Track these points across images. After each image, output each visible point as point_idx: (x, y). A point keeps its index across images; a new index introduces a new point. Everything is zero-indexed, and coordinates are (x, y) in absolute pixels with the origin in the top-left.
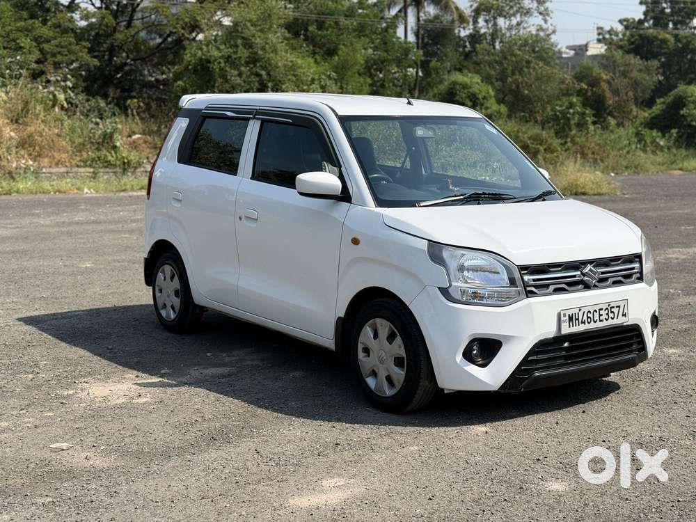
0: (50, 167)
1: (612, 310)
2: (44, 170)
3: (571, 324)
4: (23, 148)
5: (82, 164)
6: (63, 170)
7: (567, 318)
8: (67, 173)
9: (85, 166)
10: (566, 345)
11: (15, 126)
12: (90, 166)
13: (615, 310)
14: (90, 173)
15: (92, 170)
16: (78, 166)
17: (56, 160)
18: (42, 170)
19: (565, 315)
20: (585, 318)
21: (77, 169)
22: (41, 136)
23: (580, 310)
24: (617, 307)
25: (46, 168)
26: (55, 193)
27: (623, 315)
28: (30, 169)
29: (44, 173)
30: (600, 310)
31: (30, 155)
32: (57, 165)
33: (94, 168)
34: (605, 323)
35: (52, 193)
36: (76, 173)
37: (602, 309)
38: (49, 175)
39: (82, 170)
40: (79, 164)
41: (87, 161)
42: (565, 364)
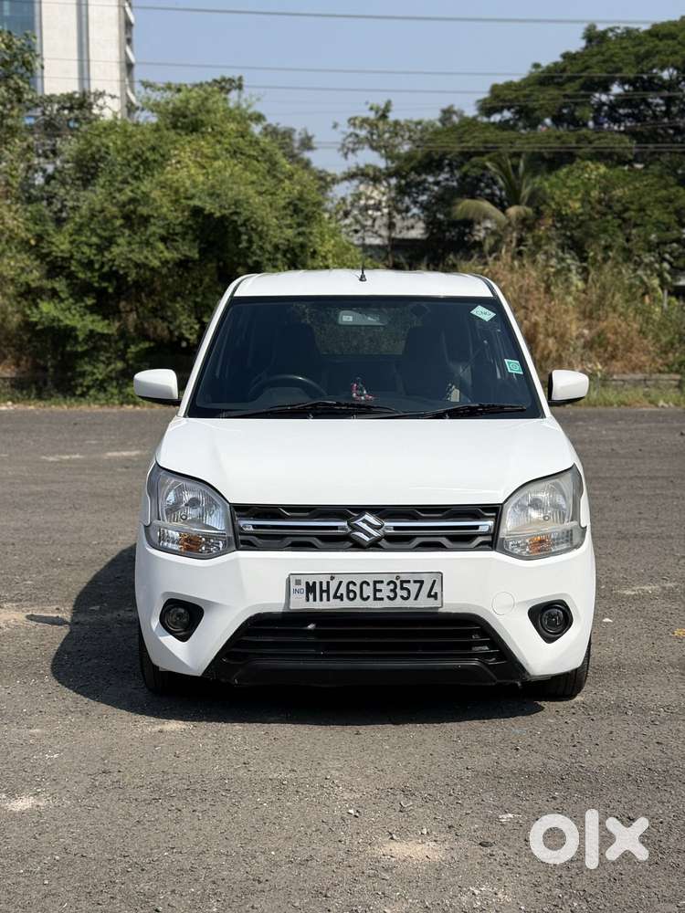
0: (624, 373)
1: (405, 585)
2: (615, 377)
3: (311, 597)
4: (591, 348)
5: (666, 369)
6: (639, 376)
7: (303, 586)
8: (645, 380)
9: (671, 371)
10: (311, 627)
11: (586, 322)
12: (677, 372)
13: (413, 588)
14: (675, 380)
15: (678, 377)
16: (660, 372)
17: (632, 363)
18: (612, 376)
19: (298, 582)
20: (343, 590)
21: (658, 375)
22: (616, 333)
23: (332, 578)
24: (415, 582)
25: (618, 373)
26: (619, 406)
27: (429, 596)
28: (597, 375)
29: (614, 380)
30: (375, 582)
31: (599, 357)
32: (633, 370)
33: (681, 374)
34: (386, 604)
35: (615, 405)
36: (657, 380)
37: (382, 582)
38: (622, 383)
39: (665, 377)
40: (662, 368)
41: (673, 365)
42: (317, 656)
